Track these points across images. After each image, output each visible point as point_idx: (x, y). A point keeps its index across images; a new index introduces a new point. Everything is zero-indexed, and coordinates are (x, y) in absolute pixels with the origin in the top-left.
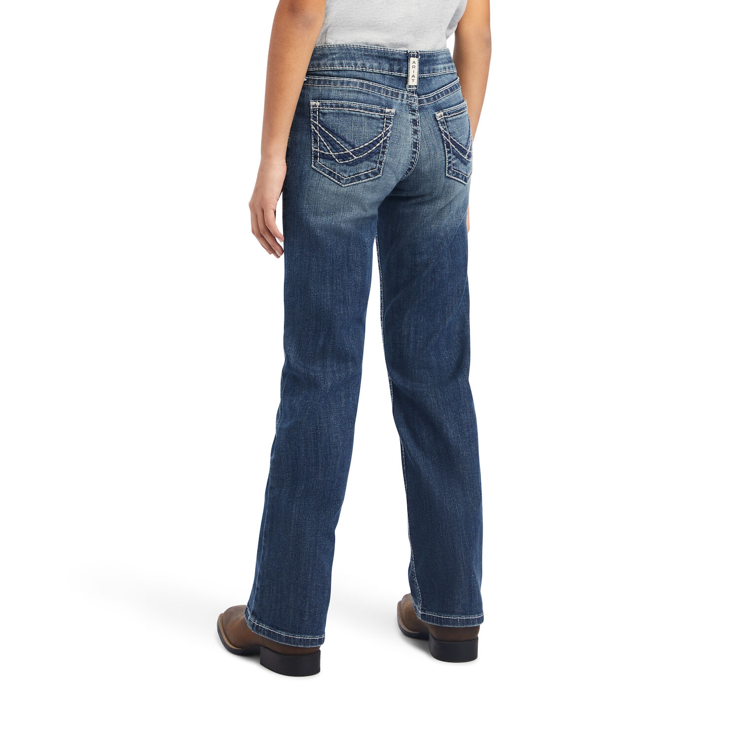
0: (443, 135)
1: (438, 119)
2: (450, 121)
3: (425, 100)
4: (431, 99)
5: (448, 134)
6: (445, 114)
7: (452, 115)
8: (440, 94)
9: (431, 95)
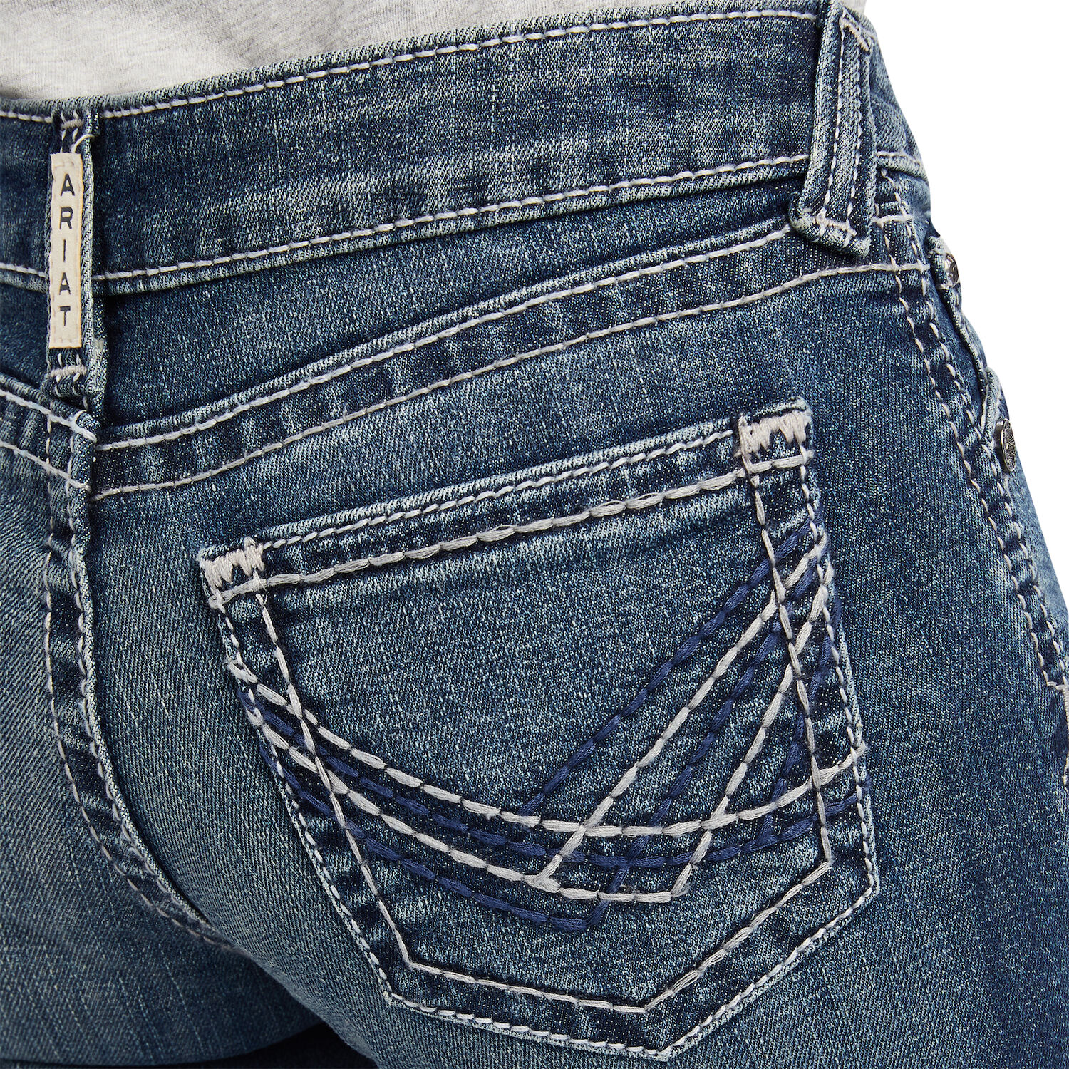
0: (256, 718)
1: (217, 601)
2: (327, 610)
3: (151, 462)
4: (199, 447)
5: (296, 707)
6: (275, 563)
7: (350, 566)
8: (286, 410)
9: (202, 419)
